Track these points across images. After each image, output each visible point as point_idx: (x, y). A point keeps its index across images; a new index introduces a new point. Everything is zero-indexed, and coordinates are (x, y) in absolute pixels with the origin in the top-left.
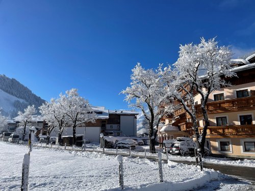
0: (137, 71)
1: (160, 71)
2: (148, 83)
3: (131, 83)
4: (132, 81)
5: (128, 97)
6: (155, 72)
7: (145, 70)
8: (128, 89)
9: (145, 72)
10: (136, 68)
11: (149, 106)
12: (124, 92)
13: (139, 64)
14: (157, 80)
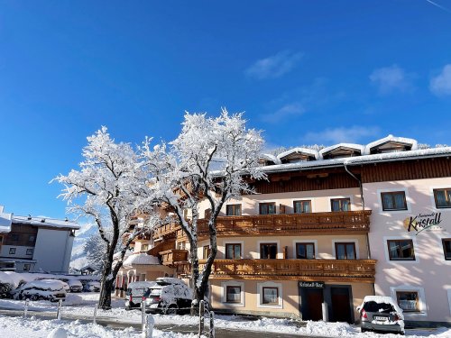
0: (100, 142)
1: (145, 150)
2: (118, 168)
3: (82, 164)
4: (84, 159)
5: (70, 190)
6: (135, 150)
7: (115, 143)
8: (73, 175)
9: (115, 146)
10: (96, 135)
11: (113, 213)
12: (62, 179)
13: (104, 129)
14: (138, 165)
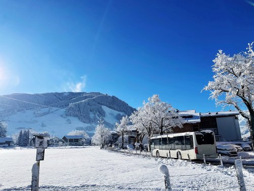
0: (220, 60)
1: (250, 53)
2: (237, 71)
3: (214, 76)
4: (215, 73)
5: (214, 93)
6: (245, 56)
7: (230, 57)
8: (210, 84)
9: (230, 59)
10: (217, 57)
12: (206, 88)
13: (220, 51)
14: (248, 65)
